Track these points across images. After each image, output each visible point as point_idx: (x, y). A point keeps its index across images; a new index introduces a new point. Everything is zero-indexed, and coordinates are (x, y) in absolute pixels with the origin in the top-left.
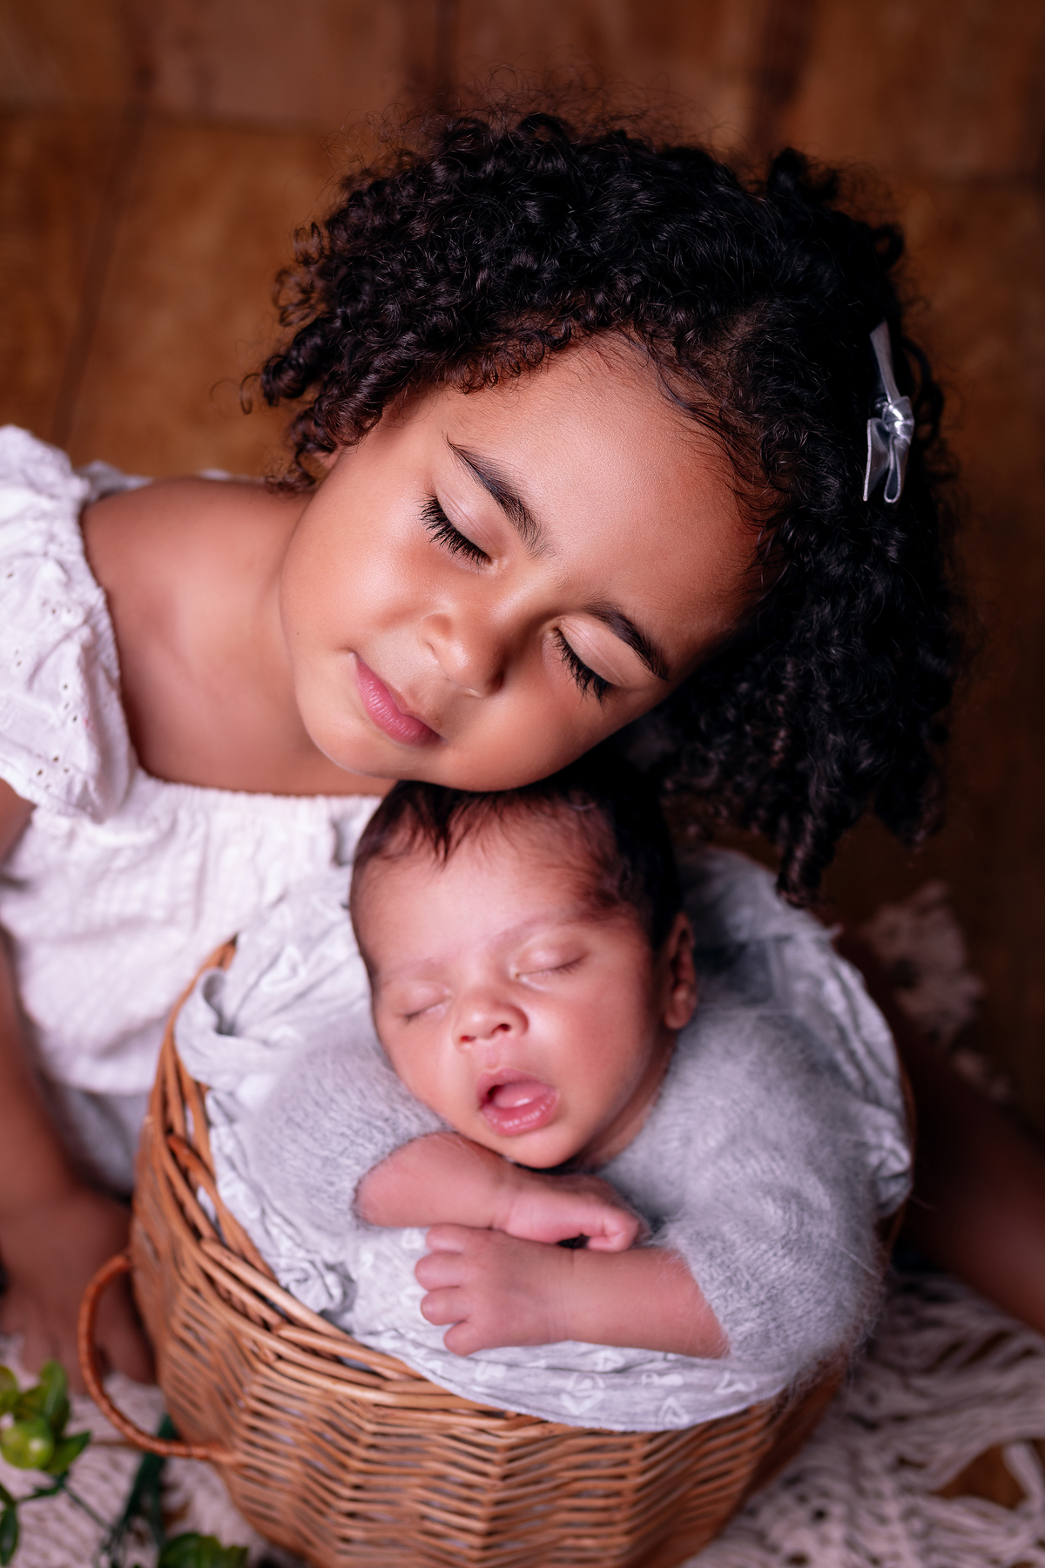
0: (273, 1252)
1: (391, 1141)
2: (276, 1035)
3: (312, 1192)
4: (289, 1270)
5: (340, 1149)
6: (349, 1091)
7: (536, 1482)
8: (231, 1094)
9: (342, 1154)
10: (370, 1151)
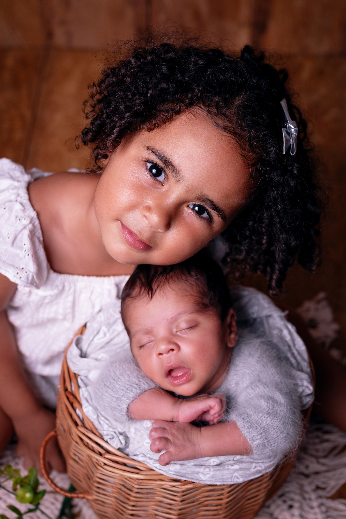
0: (102, 429)
1: (139, 391)
2: (100, 357)
3: (113, 409)
4: (107, 435)
5: (122, 394)
6: (125, 375)
8: (86, 377)
9: (122, 396)
10: (132, 395)
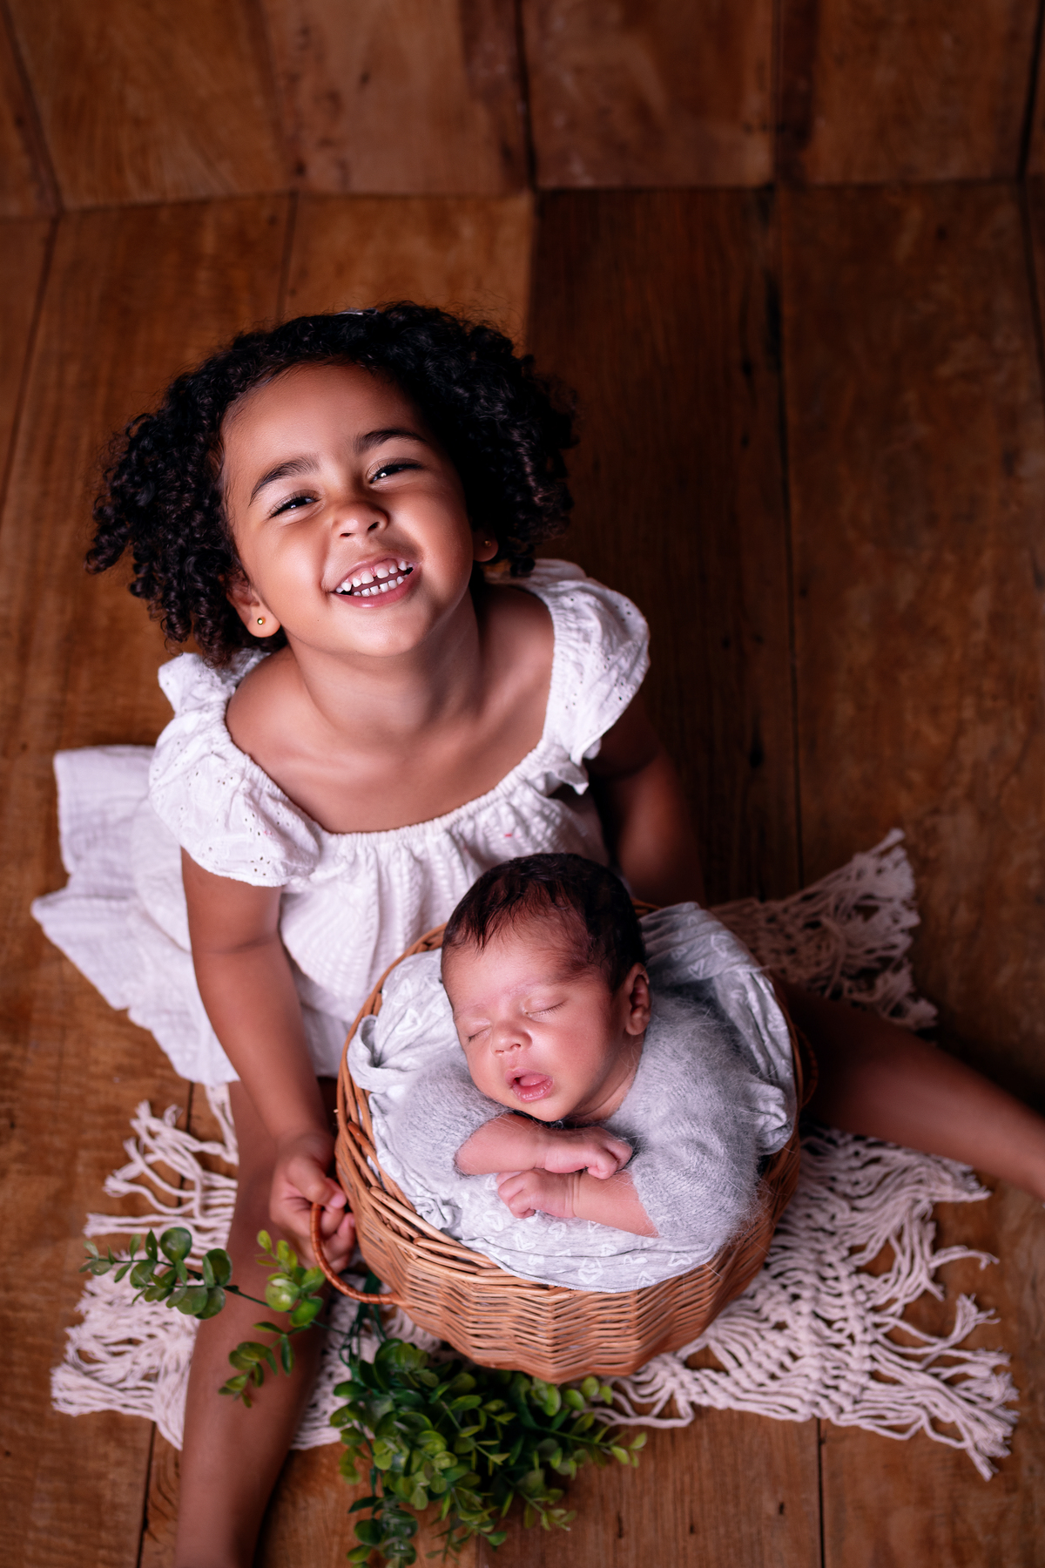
0: (413, 1194)
1: (470, 1129)
2: (405, 1064)
3: (431, 1163)
4: (423, 1205)
5: (441, 1138)
6: (442, 1102)
7: (577, 1318)
8: (385, 1095)
9: (443, 1141)
10: (458, 1137)
